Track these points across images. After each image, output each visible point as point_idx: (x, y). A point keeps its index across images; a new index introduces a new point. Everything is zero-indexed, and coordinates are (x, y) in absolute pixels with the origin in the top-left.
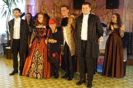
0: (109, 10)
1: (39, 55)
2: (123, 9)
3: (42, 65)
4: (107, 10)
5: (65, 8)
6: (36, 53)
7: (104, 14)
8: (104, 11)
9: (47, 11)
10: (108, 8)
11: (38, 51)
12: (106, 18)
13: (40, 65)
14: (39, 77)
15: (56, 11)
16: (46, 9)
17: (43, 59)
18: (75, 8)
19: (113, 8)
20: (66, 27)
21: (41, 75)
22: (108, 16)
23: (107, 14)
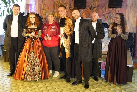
0: (111, 9)
1: (35, 57)
2: (126, 8)
3: (38, 66)
4: (109, 9)
6: (31, 55)
7: (107, 14)
8: (106, 10)
9: (47, 10)
10: (111, 7)
11: (33, 53)
12: (108, 18)
13: (37, 67)
14: (38, 79)
15: (56, 11)
16: (46, 8)
17: (39, 60)
20: (64, 28)
21: (38, 77)
22: (110, 15)
23: (109, 13)
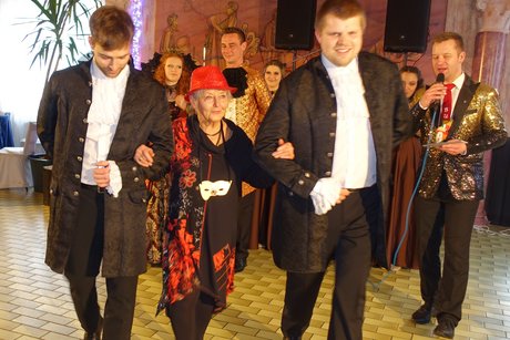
5: (235, 38)
9: (185, 49)
10: (392, 51)
15: (214, 53)
16: (182, 42)
18: (280, 46)
19: (406, 51)
